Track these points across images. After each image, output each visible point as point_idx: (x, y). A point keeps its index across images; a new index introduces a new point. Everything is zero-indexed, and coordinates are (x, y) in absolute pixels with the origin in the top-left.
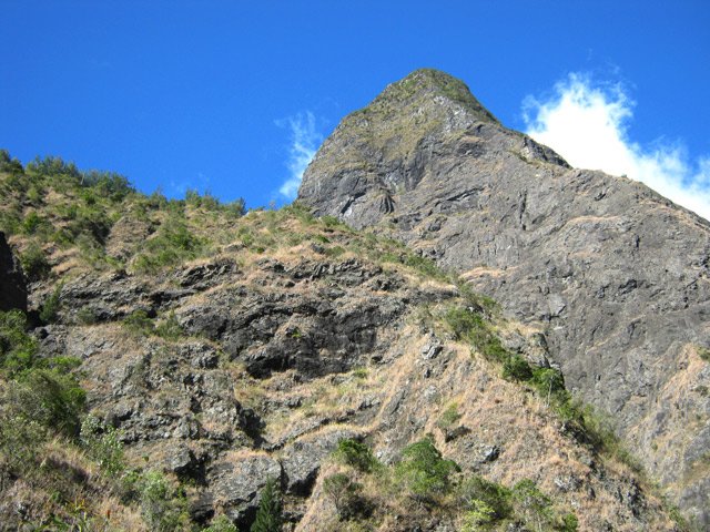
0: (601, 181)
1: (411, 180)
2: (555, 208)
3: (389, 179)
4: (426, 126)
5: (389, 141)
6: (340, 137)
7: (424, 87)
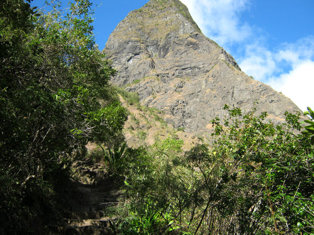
0: (272, 93)
1: (162, 53)
2: (249, 100)
3: (150, 49)
4: (171, 27)
5: (152, 30)
6: (128, 22)
7: (171, 6)
